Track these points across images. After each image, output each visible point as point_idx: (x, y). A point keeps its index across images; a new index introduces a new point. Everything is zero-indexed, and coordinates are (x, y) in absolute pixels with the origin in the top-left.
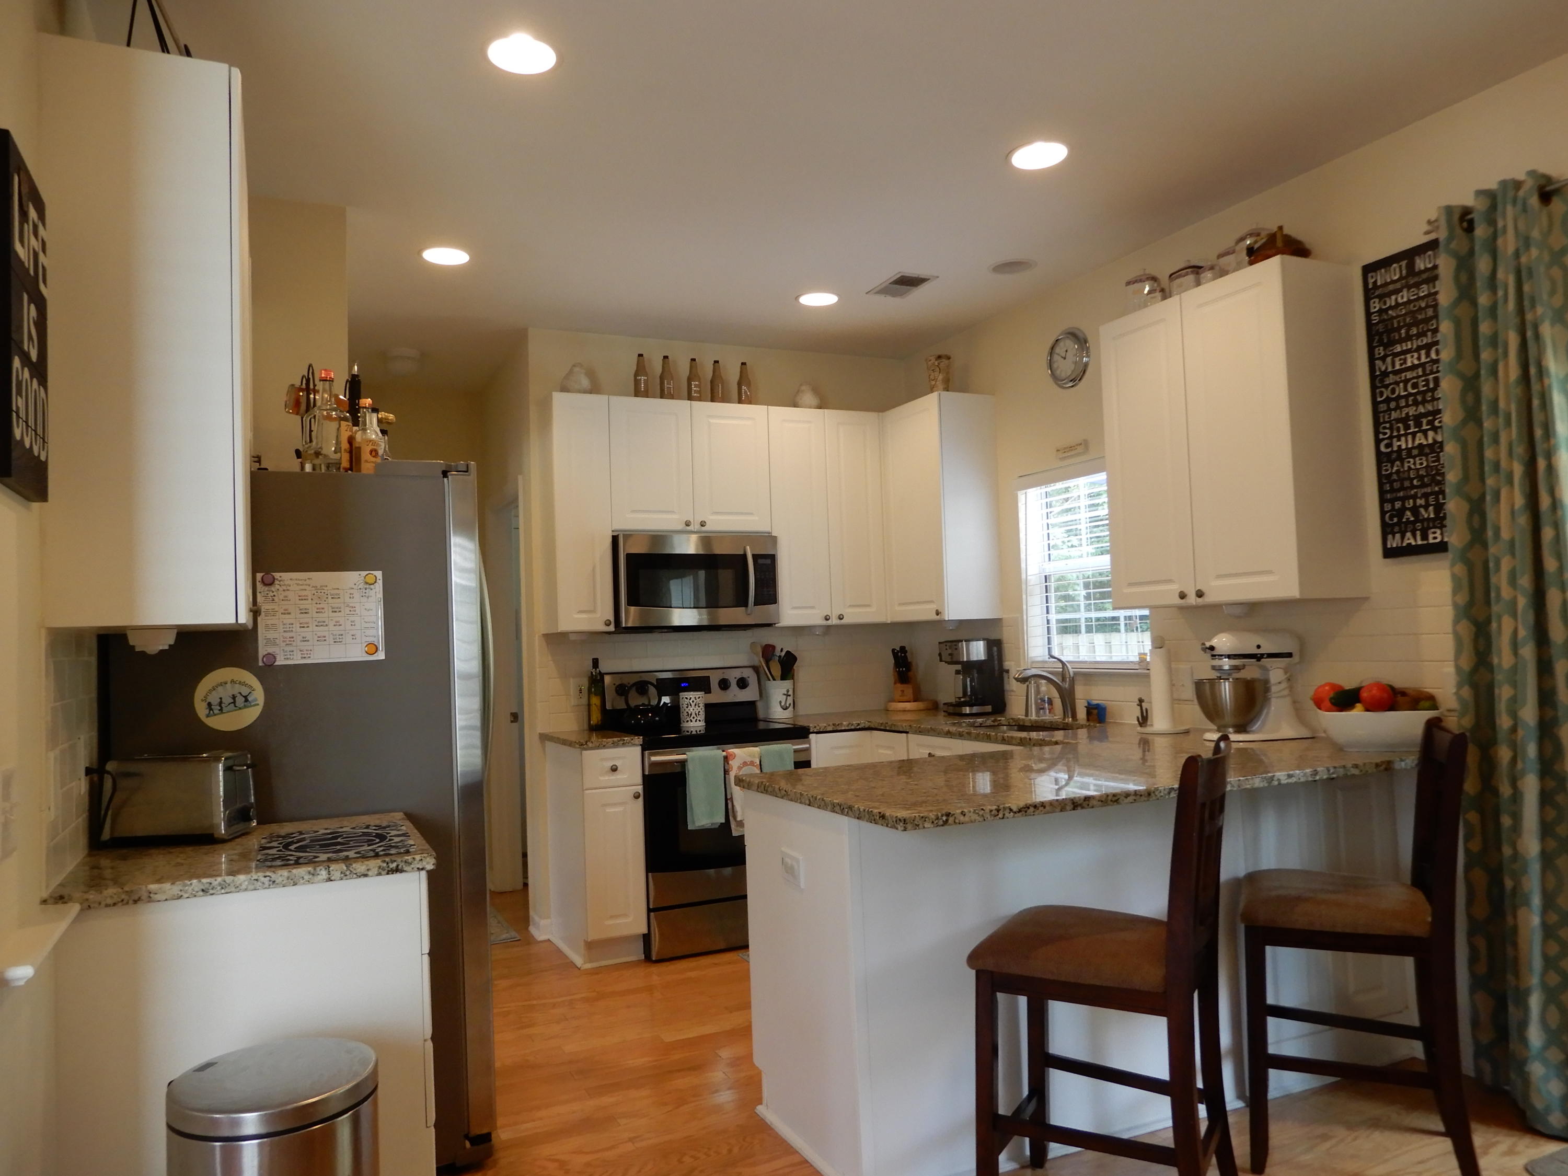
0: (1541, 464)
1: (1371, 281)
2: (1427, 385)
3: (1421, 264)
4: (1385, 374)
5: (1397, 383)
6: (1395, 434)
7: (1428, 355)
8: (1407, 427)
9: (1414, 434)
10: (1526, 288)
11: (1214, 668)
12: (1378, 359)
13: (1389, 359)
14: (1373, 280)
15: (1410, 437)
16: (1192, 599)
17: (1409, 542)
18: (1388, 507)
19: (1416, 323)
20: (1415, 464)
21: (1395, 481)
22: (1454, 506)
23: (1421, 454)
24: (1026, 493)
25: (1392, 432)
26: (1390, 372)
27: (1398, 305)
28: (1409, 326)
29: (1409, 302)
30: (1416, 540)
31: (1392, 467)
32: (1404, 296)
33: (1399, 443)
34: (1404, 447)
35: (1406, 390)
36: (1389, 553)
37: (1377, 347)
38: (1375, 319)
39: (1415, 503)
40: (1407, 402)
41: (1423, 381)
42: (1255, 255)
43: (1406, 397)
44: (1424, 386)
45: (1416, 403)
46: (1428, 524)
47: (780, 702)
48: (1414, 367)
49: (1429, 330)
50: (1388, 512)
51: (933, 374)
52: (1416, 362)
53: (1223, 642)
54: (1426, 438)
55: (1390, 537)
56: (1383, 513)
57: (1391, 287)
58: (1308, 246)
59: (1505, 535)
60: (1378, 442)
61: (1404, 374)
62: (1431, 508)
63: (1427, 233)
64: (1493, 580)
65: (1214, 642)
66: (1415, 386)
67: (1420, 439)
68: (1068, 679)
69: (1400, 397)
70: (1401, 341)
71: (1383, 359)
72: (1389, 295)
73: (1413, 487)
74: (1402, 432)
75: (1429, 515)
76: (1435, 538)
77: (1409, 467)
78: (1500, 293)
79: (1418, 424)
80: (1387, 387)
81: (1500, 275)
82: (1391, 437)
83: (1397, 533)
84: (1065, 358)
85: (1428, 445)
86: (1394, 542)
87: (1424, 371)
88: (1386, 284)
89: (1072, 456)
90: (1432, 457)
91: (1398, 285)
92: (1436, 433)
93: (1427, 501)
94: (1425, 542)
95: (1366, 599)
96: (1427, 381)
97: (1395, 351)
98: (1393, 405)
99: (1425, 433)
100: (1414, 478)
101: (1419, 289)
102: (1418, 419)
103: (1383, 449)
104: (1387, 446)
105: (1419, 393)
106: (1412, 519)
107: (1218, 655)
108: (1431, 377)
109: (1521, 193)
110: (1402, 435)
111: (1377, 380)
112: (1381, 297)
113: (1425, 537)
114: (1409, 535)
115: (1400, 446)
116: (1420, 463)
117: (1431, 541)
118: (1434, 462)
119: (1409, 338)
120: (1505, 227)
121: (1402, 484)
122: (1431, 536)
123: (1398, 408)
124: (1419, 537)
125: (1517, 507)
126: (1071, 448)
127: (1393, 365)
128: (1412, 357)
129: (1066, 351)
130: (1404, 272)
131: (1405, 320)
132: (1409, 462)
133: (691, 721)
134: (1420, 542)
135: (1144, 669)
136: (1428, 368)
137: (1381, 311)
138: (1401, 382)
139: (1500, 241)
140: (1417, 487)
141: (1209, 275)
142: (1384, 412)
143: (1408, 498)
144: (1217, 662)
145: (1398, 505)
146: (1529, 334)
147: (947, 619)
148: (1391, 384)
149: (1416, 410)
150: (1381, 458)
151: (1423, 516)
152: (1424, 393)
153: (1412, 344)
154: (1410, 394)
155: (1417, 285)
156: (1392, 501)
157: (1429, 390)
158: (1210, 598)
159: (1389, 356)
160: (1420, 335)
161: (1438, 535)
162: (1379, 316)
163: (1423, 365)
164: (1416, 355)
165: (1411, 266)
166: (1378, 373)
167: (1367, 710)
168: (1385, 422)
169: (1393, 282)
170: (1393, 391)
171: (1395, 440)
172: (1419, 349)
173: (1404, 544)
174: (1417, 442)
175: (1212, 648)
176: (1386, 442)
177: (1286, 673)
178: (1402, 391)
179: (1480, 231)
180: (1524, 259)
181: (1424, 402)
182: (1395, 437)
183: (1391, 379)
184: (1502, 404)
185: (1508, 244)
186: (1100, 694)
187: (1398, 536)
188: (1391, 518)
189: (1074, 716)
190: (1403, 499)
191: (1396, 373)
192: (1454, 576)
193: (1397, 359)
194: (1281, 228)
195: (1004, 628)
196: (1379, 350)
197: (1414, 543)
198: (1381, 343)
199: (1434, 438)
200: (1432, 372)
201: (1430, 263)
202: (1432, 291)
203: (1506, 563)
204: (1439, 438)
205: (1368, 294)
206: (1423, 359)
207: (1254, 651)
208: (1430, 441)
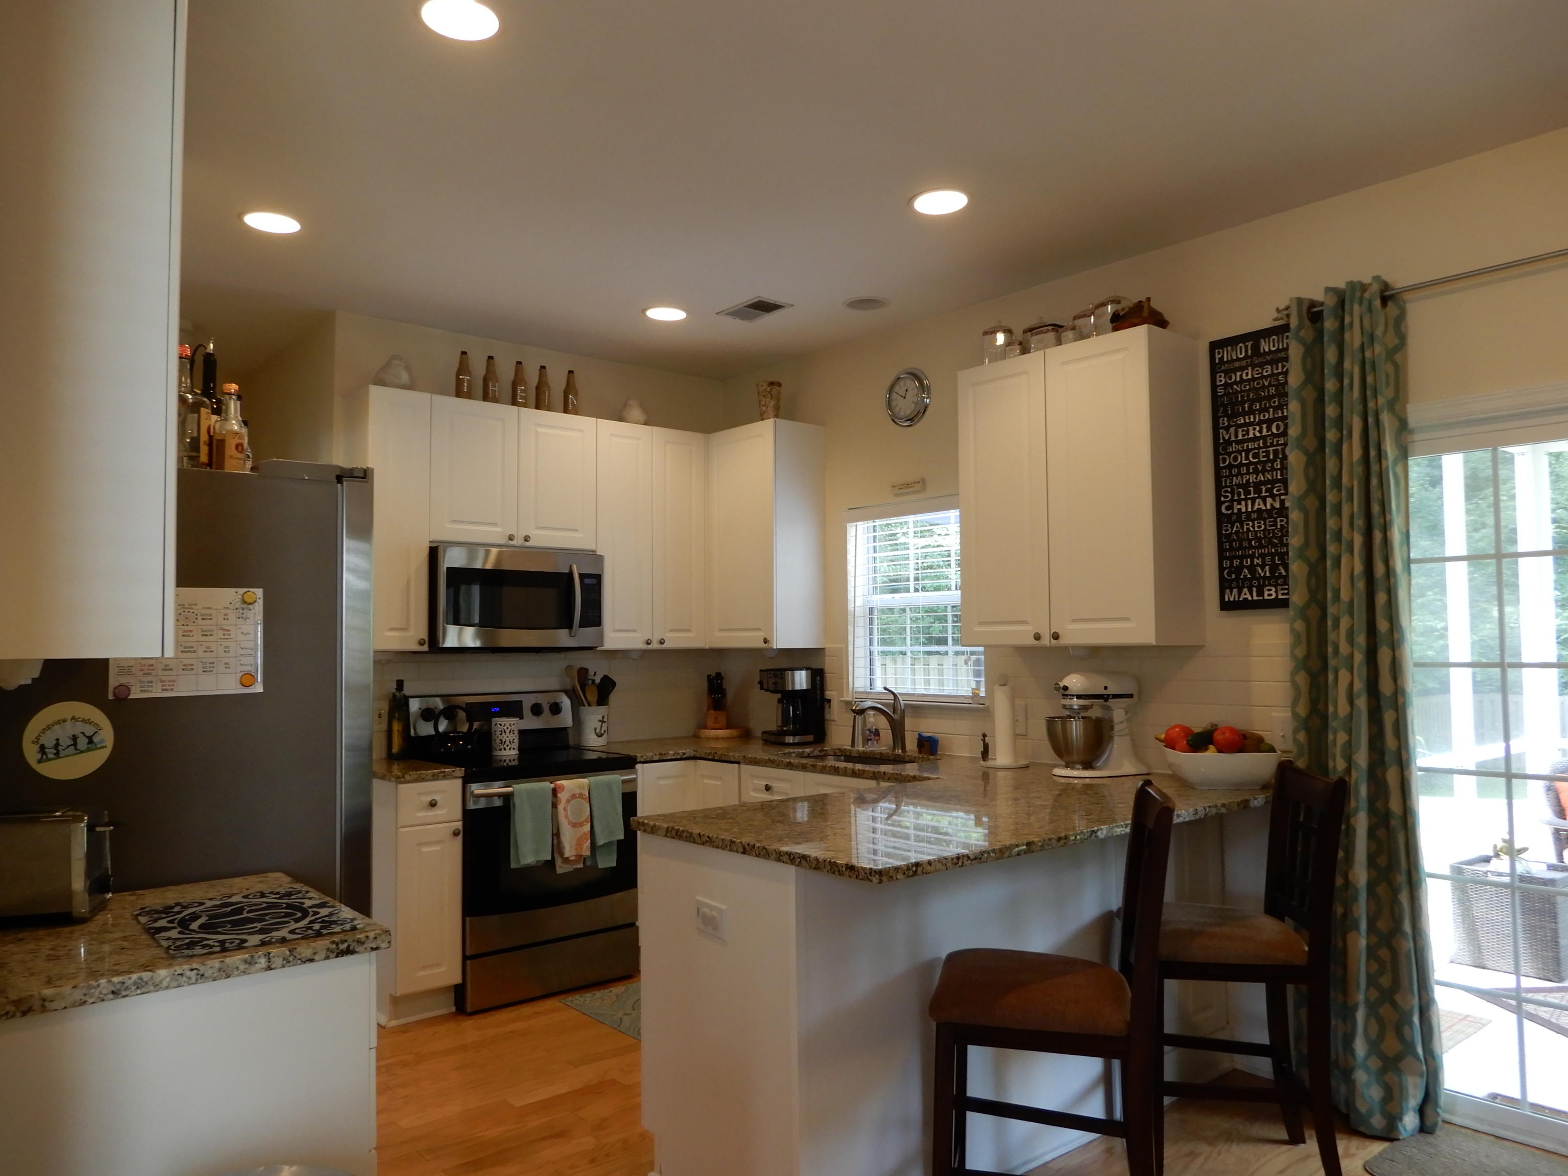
0: (1378, 536)
1: (1218, 356)
2: (1268, 456)
3: (1265, 346)
4: (1228, 442)
5: (1240, 452)
6: (1236, 498)
7: (1269, 429)
8: (1247, 493)
9: (1253, 500)
10: (1370, 379)
11: (1064, 707)
12: (1222, 428)
13: (1232, 430)
14: (1220, 356)
15: (1249, 502)
16: (1046, 641)
17: (1245, 597)
18: (1226, 564)
19: (1260, 399)
20: (1253, 527)
21: (1234, 540)
22: (1297, 568)
23: (1260, 518)
24: (856, 526)
25: (1233, 496)
26: (1233, 441)
27: (1242, 381)
28: (1252, 402)
29: (1253, 379)
30: (1252, 596)
31: (1232, 528)
32: (1249, 374)
33: (1239, 507)
34: (1244, 510)
35: (1247, 458)
36: (1226, 606)
37: (1221, 417)
38: (1221, 392)
39: (1252, 561)
40: (1248, 469)
41: (1263, 452)
42: (1120, 321)
43: (1247, 465)
44: (1264, 457)
45: (1256, 472)
46: (1264, 582)
47: (595, 729)
48: (1256, 439)
49: (1271, 407)
50: (1226, 568)
51: (764, 400)
52: (1258, 434)
53: (1075, 682)
54: (1265, 505)
55: (1228, 591)
56: (1221, 569)
57: (1237, 364)
58: (1167, 318)
59: (1345, 596)
60: (1219, 504)
61: (1245, 445)
62: (1267, 567)
63: (1275, 320)
64: (1331, 636)
65: (1067, 682)
66: (1256, 456)
67: (1259, 505)
68: (899, 712)
69: (1241, 465)
70: (1244, 414)
71: (1227, 429)
72: (1235, 371)
73: (1251, 547)
74: (1243, 497)
75: (1265, 573)
76: (1270, 595)
77: (1248, 529)
78: (1346, 381)
79: (1258, 491)
80: (1229, 454)
81: (1347, 364)
82: (1232, 501)
83: (1235, 588)
84: (905, 398)
85: (1267, 510)
86: (1232, 596)
87: (1265, 443)
88: (1233, 361)
89: (907, 493)
90: (1270, 522)
91: (1244, 363)
92: (1274, 500)
93: (1263, 561)
94: (1261, 598)
95: (1201, 647)
96: (1268, 453)
97: (1238, 422)
98: (1235, 471)
99: (1264, 499)
100: (1252, 540)
101: (1263, 370)
102: (1257, 486)
103: (1223, 510)
104: (1227, 508)
105: (1259, 462)
106: (1249, 576)
107: (1071, 695)
108: (1271, 449)
109: (1367, 295)
110: (1243, 499)
111: (1220, 448)
112: (1227, 373)
113: (1261, 593)
114: (1246, 590)
115: (1240, 510)
116: (1258, 526)
117: (1266, 597)
118: (1270, 526)
119: (1251, 412)
120: (1351, 323)
121: (1241, 544)
122: (1266, 593)
123: (1239, 474)
124: (1255, 594)
125: (1356, 572)
126: (908, 485)
127: (1236, 435)
128: (1254, 429)
129: (907, 391)
130: (1250, 352)
131: (1248, 396)
132: (1248, 524)
133: (505, 749)
134: (1255, 598)
135: (977, 704)
136: (1269, 441)
137: (1226, 385)
138: (1244, 450)
139: (1347, 336)
140: (1255, 548)
141: (1070, 334)
142: (1226, 477)
143: (1247, 557)
144: (1067, 702)
145: (1236, 562)
146: (1371, 420)
147: (775, 648)
148: (1233, 452)
149: (1256, 478)
150: (1221, 519)
151: (1260, 574)
152: (1264, 463)
153: (1255, 418)
154: (1251, 463)
155: (1262, 365)
156: (1231, 559)
157: (1269, 461)
158: (1064, 641)
159: (1233, 426)
160: (1261, 411)
161: (1273, 592)
162: (1225, 389)
163: (1264, 438)
164: (1258, 428)
165: (1256, 347)
166: (1221, 441)
167: (1219, 751)
168: (1226, 486)
169: (1238, 359)
170: (1235, 459)
171: (1235, 503)
172: (1260, 423)
173: (1241, 599)
174: (1256, 507)
175: (1066, 688)
176: (1227, 504)
177: (1127, 713)
178: (1243, 459)
179: (1329, 324)
180: (1368, 354)
181: (1264, 471)
182: (1235, 500)
183: (1234, 447)
184: (1345, 480)
185: (1354, 338)
186: (930, 727)
187: (1235, 591)
188: (1229, 574)
189: (904, 748)
190: (1241, 558)
191: (1238, 442)
192: (1293, 630)
193: (1240, 430)
194: (1149, 299)
195: (826, 658)
196: (1223, 420)
197: (1250, 598)
198: (1225, 414)
199: (1272, 505)
200: (1272, 445)
201: (1274, 346)
202: (1276, 372)
203: (1344, 623)
204: (1277, 505)
205: (1215, 369)
206: (1265, 432)
207: (1102, 691)
208: (1269, 507)
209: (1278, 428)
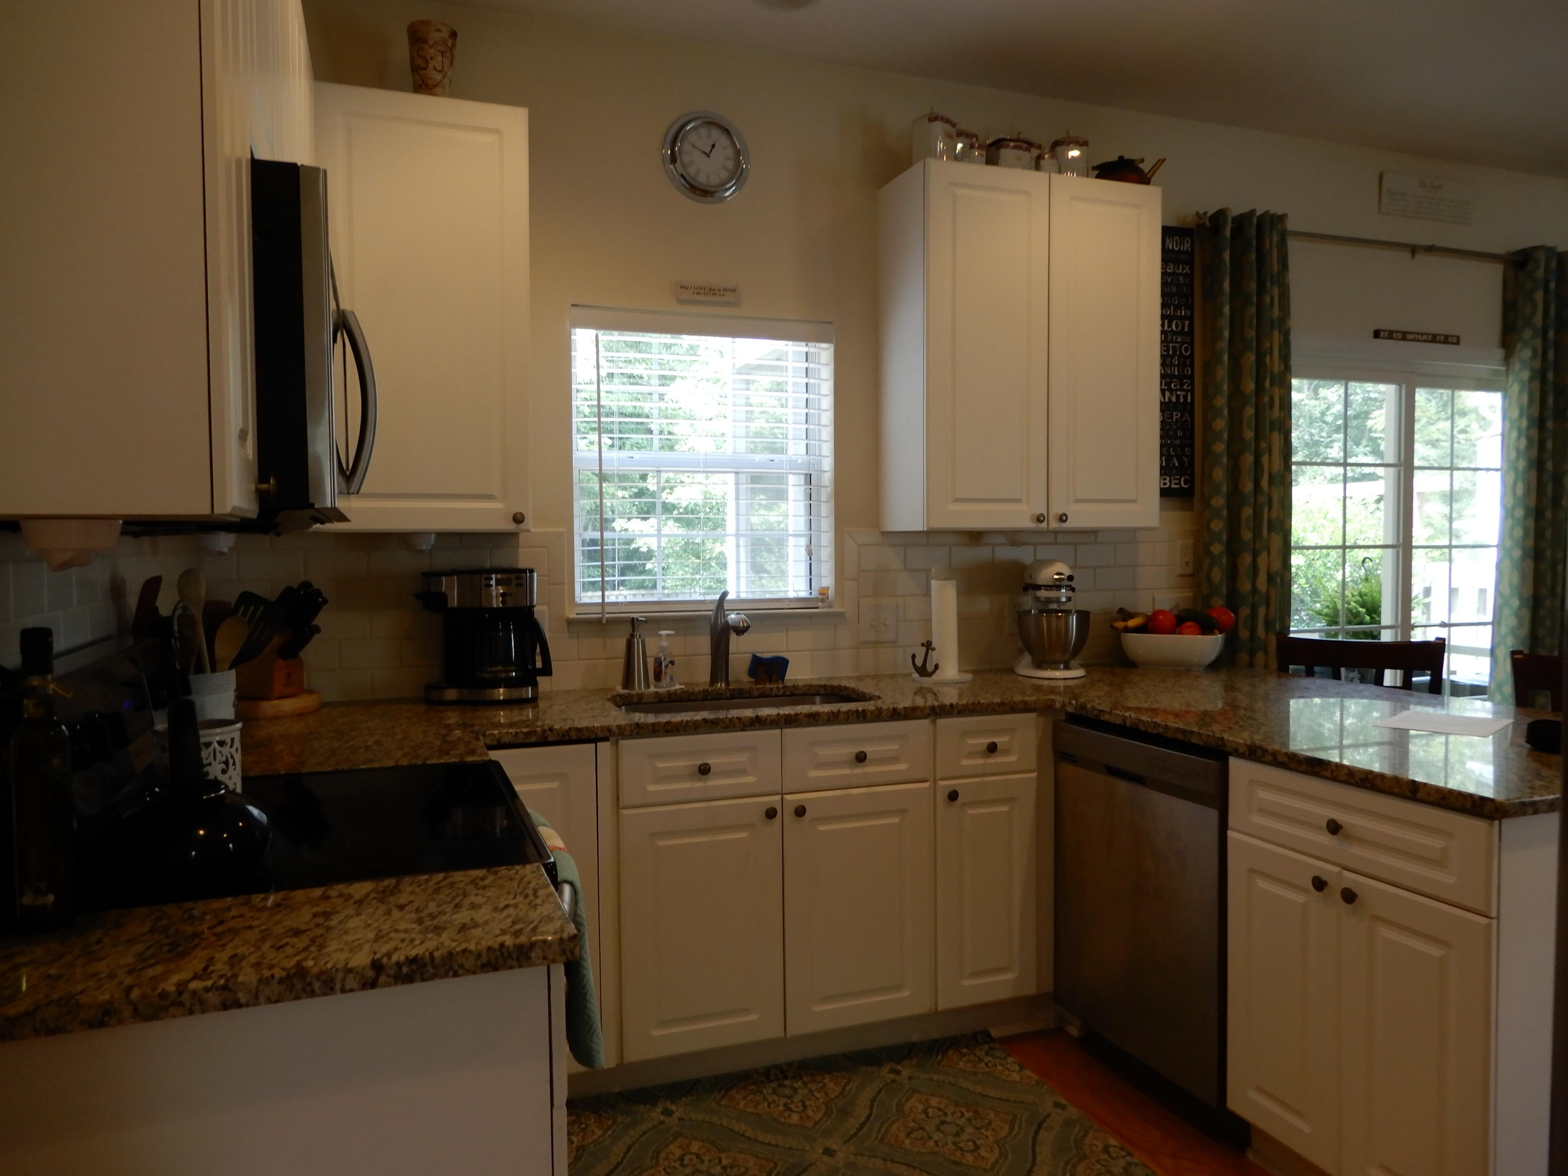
2: (1168, 351)
7: (1170, 325)
16: (1046, 523)
24: (585, 333)
49: (1172, 304)
54: (1164, 396)
62: (1164, 458)
76: (1166, 484)
84: (708, 156)
85: (1165, 403)
89: (701, 303)
90: (1167, 414)
92: (1172, 394)
96: (1168, 347)
99: (1164, 393)
126: (712, 291)
129: (713, 146)
135: (827, 607)
136: (1170, 337)
157: (1169, 355)
158: (1072, 524)
161: (1167, 481)
163: (1166, 333)
181: (1167, 365)
189: (729, 678)
199: (1169, 398)
200: (1171, 341)
201: (1176, 246)
202: (1177, 272)
204: (1174, 399)
208: (1167, 400)
209: (1177, 326)
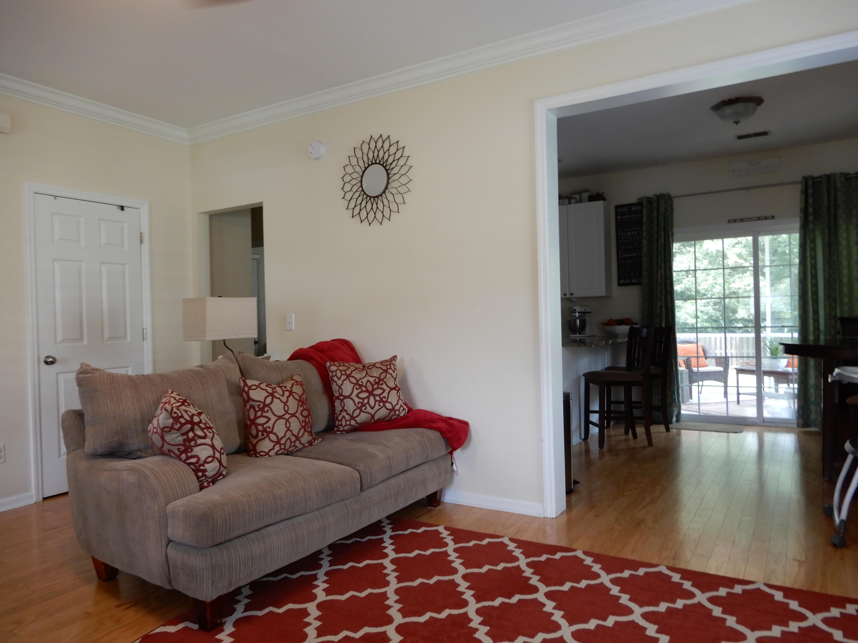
1: (618, 210)
3: (633, 209)
4: (621, 236)
5: (624, 239)
7: (634, 233)
8: (627, 251)
11: (574, 316)
12: (619, 232)
13: (622, 233)
15: (628, 254)
16: (568, 296)
18: (620, 272)
19: (631, 224)
20: (629, 261)
21: (623, 265)
22: (645, 273)
23: (631, 259)
25: (622, 252)
27: (626, 218)
28: (629, 225)
29: (629, 218)
30: (628, 282)
31: (622, 262)
32: (628, 216)
33: (624, 255)
34: (626, 256)
36: (620, 285)
37: (619, 228)
38: (619, 221)
39: (628, 272)
40: (627, 245)
41: (632, 240)
42: (593, 198)
45: (630, 245)
46: (633, 277)
48: (630, 236)
52: (631, 234)
53: (577, 308)
54: (632, 255)
55: (621, 280)
56: (618, 274)
58: (606, 198)
59: (659, 281)
60: (618, 254)
61: (627, 237)
62: (633, 273)
63: (637, 201)
65: (575, 308)
66: (630, 241)
67: (631, 255)
69: (625, 243)
70: (626, 228)
72: (623, 215)
77: (627, 262)
78: (660, 221)
79: (630, 251)
80: (621, 240)
81: (660, 217)
82: (622, 254)
83: (623, 279)
85: (633, 257)
86: (622, 282)
87: (633, 237)
88: (622, 212)
91: (626, 213)
93: (632, 271)
95: (613, 296)
97: (624, 230)
99: (632, 254)
100: (628, 265)
101: (634, 215)
102: (630, 249)
103: (619, 256)
104: (621, 256)
106: (627, 276)
107: (576, 312)
108: (634, 239)
109: (665, 198)
110: (625, 253)
111: (618, 238)
112: (620, 215)
113: (631, 281)
114: (626, 280)
117: (633, 282)
118: (634, 261)
119: (628, 228)
120: (661, 205)
121: (625, 267)
123: (624, 246)
127: (624, 234)
128: (629, 233)
130: (628, 210)
131: (628, 223)
137: (620, 219)
138: (626, 239)
139: (660, 209)
140: (629, 268)
141: (574, 200)
142: (620, 246)
143: (627, 270)
145: (623, 272)
149: (630, 247)
150: (619, 259)
151: (631, 275)
152: (632, 243)
153: (629, 230)
154: (628, 243)
157: (634, 242)
159: (622, 231)
160: (634, 227)
161: (636, 280)
165: (630, 208)
166: (619, 236)
168: (620, 249)
169: (624, 212)
170: (623, 241)
172: (631, 231)
173: (625, 282)
175: (575, 310)
177: (590, 318)
178: (626, 241)
179: (655, 205)
181: (632, 245)
185: (662, 210)
187: (623, 281)
188: (621, 275)
190: (625, 271)
191: (624, 236)
192: (642, 291)
199: (634, 255)
201: (635, 209)
202: (637, 216)
203: (659, 288)
204: (636, 255)
205: (617, 214)
206: (633, 234)
207: (584, 311)
209: (640, 232)
